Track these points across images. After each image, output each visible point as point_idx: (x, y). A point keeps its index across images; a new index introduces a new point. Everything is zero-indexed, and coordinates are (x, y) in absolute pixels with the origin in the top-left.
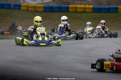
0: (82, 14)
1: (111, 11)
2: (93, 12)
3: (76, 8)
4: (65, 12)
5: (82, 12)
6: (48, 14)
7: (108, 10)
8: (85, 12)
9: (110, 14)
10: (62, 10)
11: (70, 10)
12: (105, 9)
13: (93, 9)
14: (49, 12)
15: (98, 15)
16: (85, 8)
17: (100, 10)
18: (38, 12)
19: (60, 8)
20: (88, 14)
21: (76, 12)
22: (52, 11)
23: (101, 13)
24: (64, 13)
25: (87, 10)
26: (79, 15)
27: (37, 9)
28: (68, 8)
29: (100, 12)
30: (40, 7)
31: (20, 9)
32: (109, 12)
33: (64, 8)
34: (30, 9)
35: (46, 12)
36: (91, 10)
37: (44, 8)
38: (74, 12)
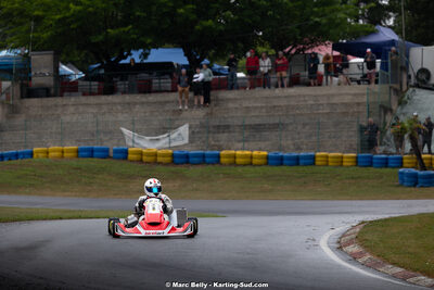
0: (246, 168)
1: (301, 162)
2: (267, 164)
3: (235, 157)
4: (213, 164)
5: (245, 165)
6: (181, 169)
7: (296, 161)
8: (251, 164)
9: (300, 169)
10: (208, 160)
11: (223, 160)
12: (290, 158)
13: (267, 157)
14: (182, 163)
15: (277, 170)
16: (251, 157)
17: (280, 161)
18: (160, 163)
19: (204, 156)
20: (257, 168)
21: (234, 164)
22: (187, 163)
23: (284, 168)
24: (210, 167)
25: (255, 161)
26: (240, 169)
27: (159, 159)
28: (219, 156)
29: (282, 164)
30: (164, 156)
31: (126, 158)
32: (298, 164)
33: (212, 156)
34: (145, 158)
35: (177, 164)
36: (263, 161)
37: (173, 155)
38: (231, 164)
